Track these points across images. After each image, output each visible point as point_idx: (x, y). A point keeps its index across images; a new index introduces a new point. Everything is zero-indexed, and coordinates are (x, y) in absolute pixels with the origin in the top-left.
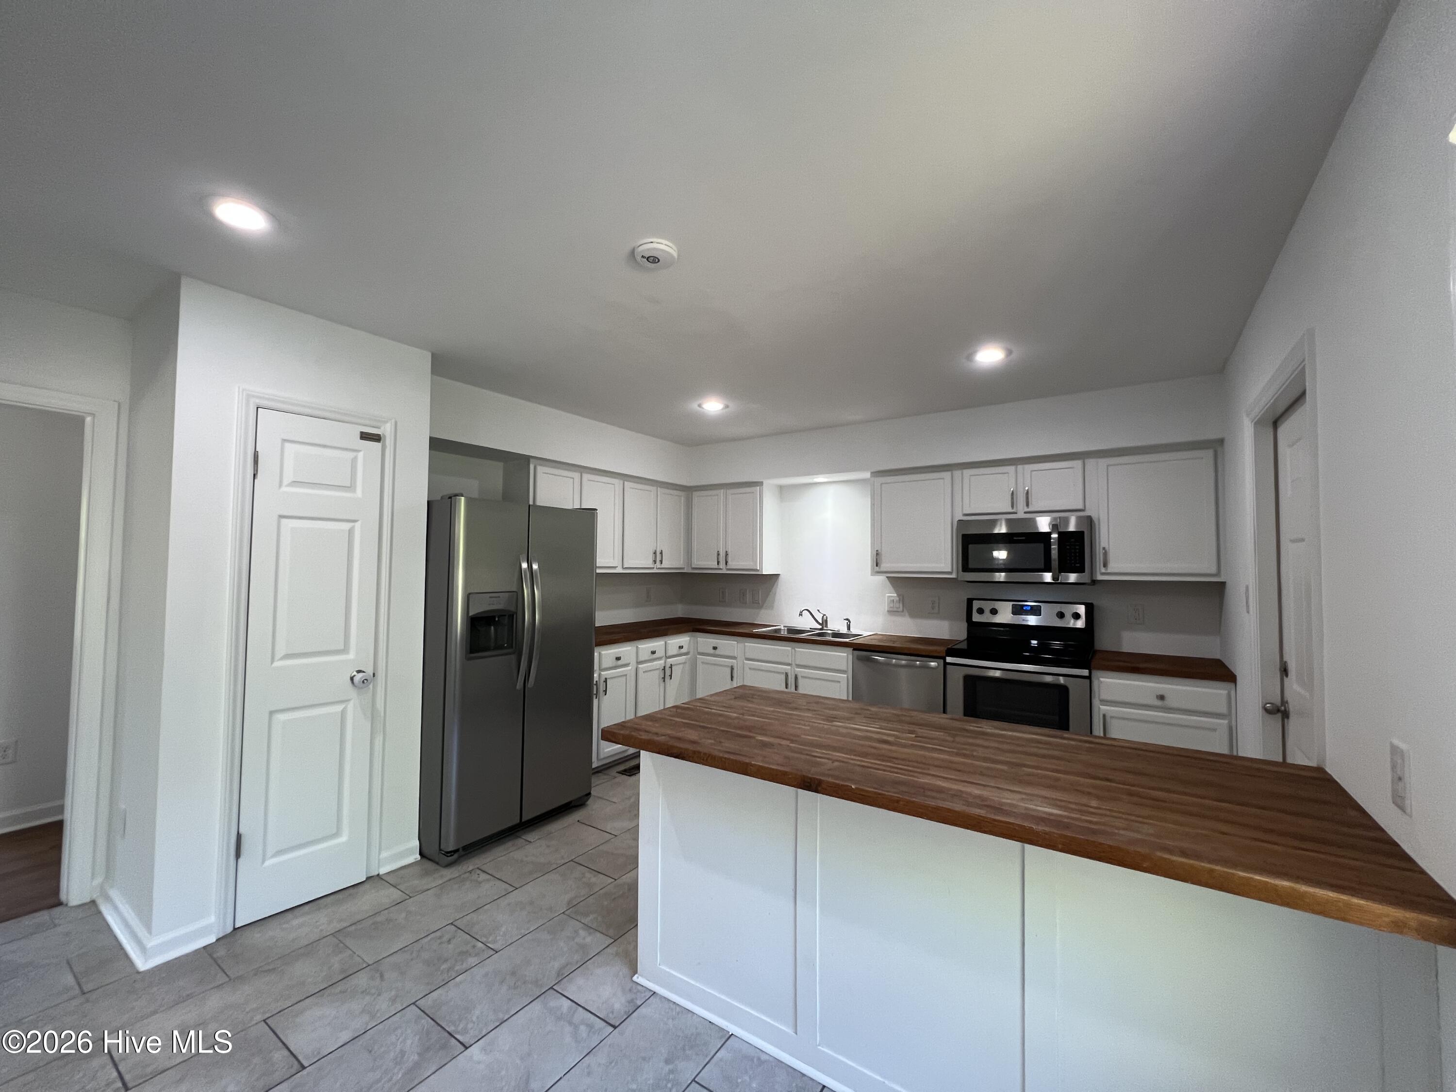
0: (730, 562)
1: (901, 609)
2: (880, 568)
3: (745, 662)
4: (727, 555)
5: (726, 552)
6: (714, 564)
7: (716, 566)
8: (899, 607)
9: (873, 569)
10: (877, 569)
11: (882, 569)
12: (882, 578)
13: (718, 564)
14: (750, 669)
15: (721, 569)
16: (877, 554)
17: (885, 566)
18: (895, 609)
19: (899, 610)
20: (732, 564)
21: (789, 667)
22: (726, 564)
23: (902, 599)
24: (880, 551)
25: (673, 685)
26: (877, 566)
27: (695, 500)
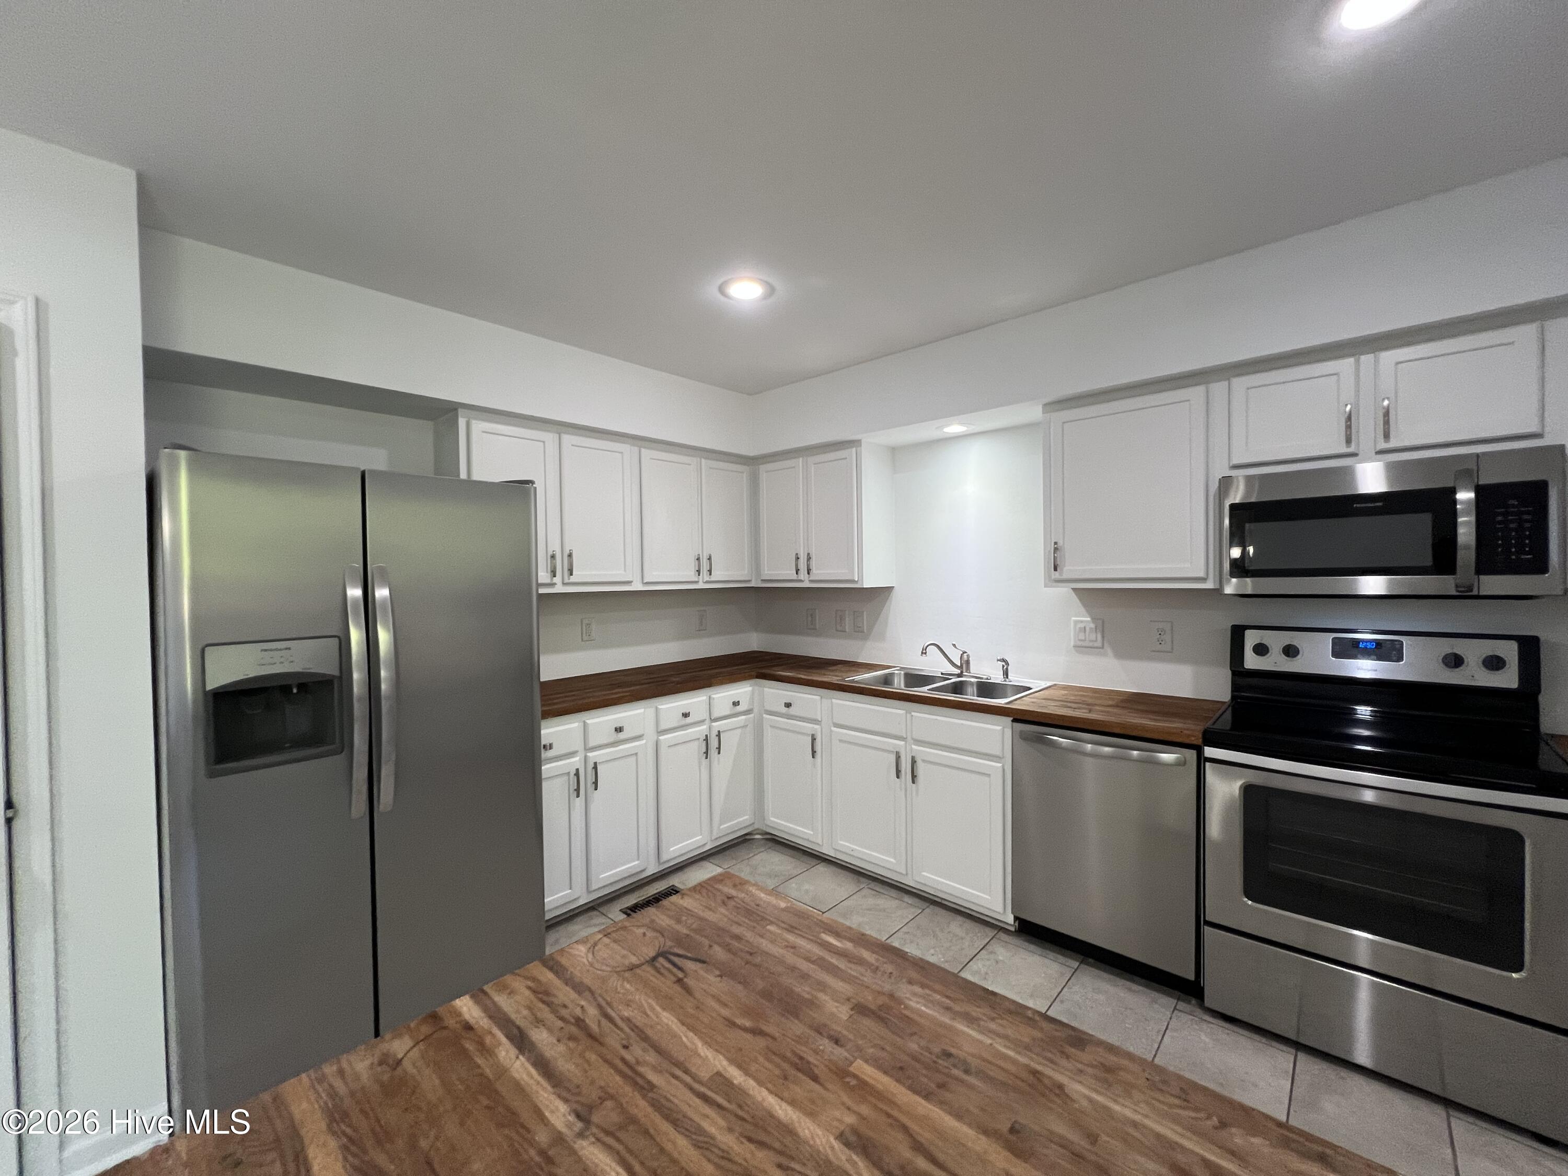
0: (814, 570)
1: (1099, 644)
2: (1061, 574)
3: (833, 729)
4: (809, 558)
5: (808, 554)
6: (792, 574)
7: (794, 577)
8: (1096, 641)
9: (1050, 576)
10: (1056, 575)
11: (1065, 576)
12: (1064, 591)
13: (797, 573)
14: (841, 741)
15: (801, 581)
16: (1056, 549)
17: (1070, 569)
18: (1086, 644)
19: (1096, 645)
20: (817, 573)
21: (902, 743)
22: (808, 573)
23: (1102, 626)
24: (1060, 543)
25: (723, 764)
26: (1055, 569)
27: (764, 477)
